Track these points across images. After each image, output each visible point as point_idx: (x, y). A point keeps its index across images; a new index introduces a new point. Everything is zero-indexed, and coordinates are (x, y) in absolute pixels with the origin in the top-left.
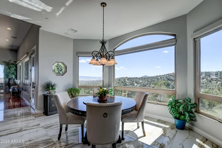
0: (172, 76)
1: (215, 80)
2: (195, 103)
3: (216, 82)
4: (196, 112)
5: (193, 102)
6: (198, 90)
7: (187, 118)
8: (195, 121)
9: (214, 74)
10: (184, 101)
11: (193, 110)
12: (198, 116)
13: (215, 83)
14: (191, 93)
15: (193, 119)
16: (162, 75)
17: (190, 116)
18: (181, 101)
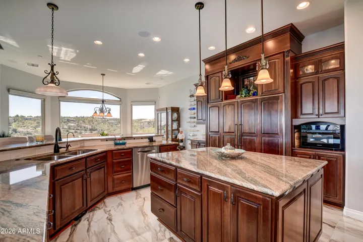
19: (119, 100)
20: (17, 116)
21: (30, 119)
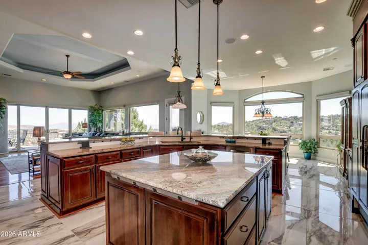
0: (264, 122)
1: (327, 128)
2: (317, 142)
3: (327, 131)
4: (318, 147)
5: (316, 141)
6: (318, 133)
7: (313, 151)
8: (317, 153)
9: (326, 119)
10: (310, 141)
11: (316, 146)
12: (319, 150)
13: (326, 133)
14: (314, 136)
15: (316, 152)
16: (250, 122)
17: (314, 150)
18: (308, 141)
19: (302, 96)
20: (276, 117)
21: (286, 119)
